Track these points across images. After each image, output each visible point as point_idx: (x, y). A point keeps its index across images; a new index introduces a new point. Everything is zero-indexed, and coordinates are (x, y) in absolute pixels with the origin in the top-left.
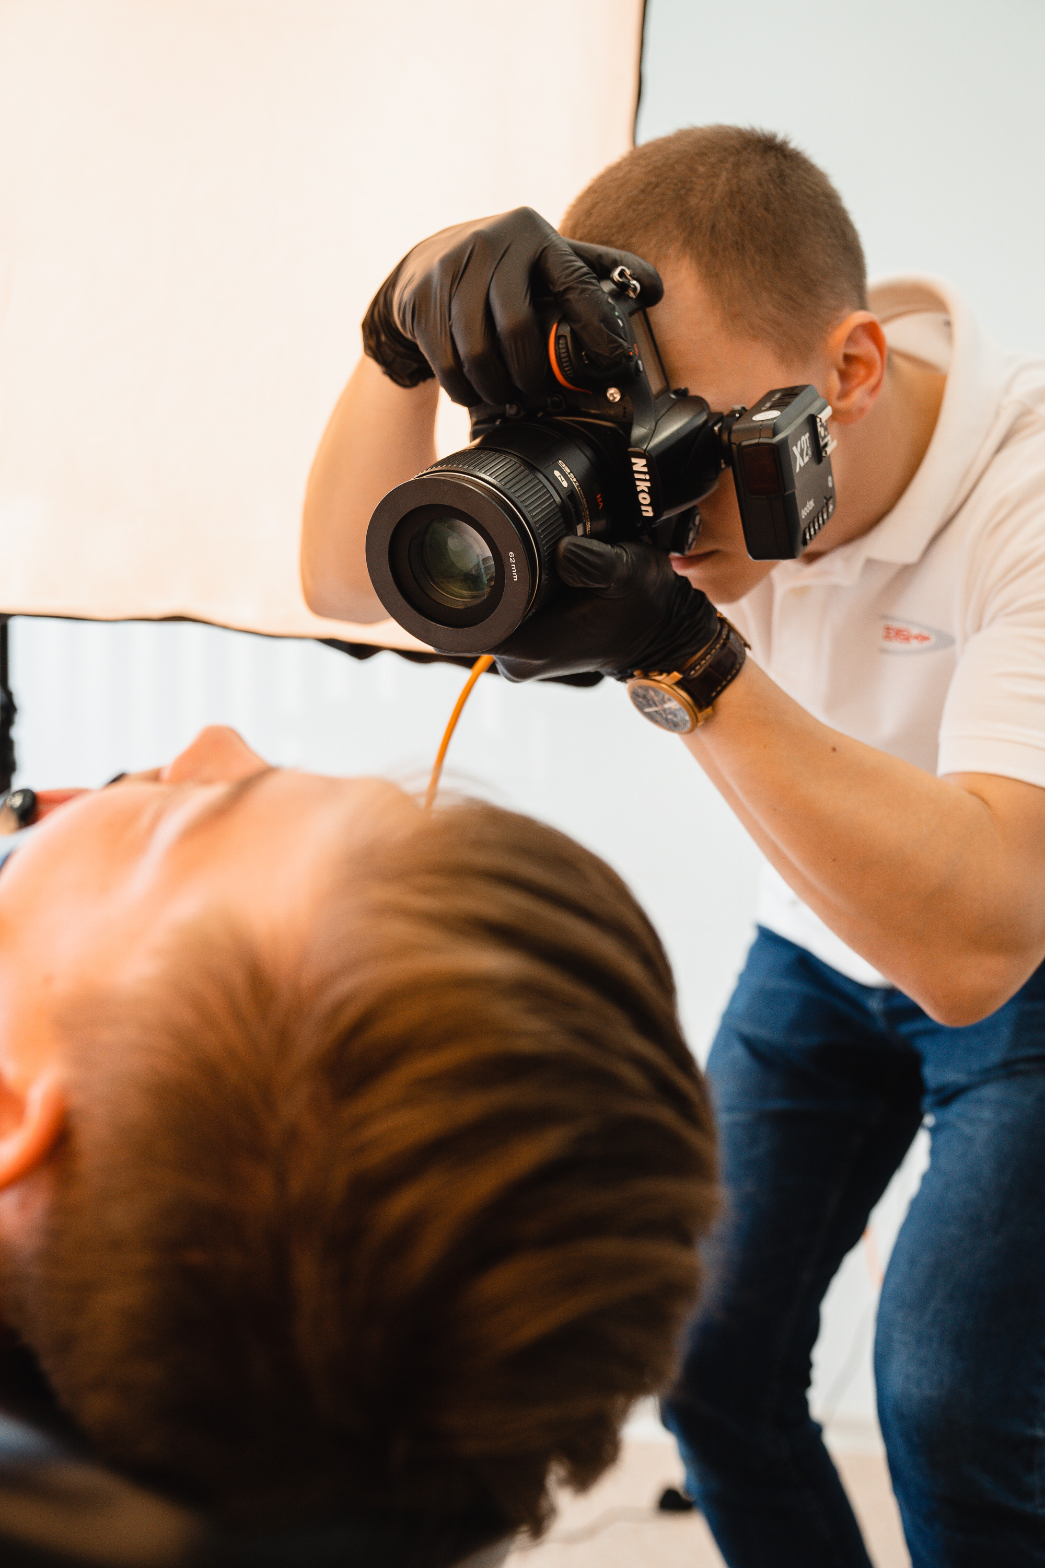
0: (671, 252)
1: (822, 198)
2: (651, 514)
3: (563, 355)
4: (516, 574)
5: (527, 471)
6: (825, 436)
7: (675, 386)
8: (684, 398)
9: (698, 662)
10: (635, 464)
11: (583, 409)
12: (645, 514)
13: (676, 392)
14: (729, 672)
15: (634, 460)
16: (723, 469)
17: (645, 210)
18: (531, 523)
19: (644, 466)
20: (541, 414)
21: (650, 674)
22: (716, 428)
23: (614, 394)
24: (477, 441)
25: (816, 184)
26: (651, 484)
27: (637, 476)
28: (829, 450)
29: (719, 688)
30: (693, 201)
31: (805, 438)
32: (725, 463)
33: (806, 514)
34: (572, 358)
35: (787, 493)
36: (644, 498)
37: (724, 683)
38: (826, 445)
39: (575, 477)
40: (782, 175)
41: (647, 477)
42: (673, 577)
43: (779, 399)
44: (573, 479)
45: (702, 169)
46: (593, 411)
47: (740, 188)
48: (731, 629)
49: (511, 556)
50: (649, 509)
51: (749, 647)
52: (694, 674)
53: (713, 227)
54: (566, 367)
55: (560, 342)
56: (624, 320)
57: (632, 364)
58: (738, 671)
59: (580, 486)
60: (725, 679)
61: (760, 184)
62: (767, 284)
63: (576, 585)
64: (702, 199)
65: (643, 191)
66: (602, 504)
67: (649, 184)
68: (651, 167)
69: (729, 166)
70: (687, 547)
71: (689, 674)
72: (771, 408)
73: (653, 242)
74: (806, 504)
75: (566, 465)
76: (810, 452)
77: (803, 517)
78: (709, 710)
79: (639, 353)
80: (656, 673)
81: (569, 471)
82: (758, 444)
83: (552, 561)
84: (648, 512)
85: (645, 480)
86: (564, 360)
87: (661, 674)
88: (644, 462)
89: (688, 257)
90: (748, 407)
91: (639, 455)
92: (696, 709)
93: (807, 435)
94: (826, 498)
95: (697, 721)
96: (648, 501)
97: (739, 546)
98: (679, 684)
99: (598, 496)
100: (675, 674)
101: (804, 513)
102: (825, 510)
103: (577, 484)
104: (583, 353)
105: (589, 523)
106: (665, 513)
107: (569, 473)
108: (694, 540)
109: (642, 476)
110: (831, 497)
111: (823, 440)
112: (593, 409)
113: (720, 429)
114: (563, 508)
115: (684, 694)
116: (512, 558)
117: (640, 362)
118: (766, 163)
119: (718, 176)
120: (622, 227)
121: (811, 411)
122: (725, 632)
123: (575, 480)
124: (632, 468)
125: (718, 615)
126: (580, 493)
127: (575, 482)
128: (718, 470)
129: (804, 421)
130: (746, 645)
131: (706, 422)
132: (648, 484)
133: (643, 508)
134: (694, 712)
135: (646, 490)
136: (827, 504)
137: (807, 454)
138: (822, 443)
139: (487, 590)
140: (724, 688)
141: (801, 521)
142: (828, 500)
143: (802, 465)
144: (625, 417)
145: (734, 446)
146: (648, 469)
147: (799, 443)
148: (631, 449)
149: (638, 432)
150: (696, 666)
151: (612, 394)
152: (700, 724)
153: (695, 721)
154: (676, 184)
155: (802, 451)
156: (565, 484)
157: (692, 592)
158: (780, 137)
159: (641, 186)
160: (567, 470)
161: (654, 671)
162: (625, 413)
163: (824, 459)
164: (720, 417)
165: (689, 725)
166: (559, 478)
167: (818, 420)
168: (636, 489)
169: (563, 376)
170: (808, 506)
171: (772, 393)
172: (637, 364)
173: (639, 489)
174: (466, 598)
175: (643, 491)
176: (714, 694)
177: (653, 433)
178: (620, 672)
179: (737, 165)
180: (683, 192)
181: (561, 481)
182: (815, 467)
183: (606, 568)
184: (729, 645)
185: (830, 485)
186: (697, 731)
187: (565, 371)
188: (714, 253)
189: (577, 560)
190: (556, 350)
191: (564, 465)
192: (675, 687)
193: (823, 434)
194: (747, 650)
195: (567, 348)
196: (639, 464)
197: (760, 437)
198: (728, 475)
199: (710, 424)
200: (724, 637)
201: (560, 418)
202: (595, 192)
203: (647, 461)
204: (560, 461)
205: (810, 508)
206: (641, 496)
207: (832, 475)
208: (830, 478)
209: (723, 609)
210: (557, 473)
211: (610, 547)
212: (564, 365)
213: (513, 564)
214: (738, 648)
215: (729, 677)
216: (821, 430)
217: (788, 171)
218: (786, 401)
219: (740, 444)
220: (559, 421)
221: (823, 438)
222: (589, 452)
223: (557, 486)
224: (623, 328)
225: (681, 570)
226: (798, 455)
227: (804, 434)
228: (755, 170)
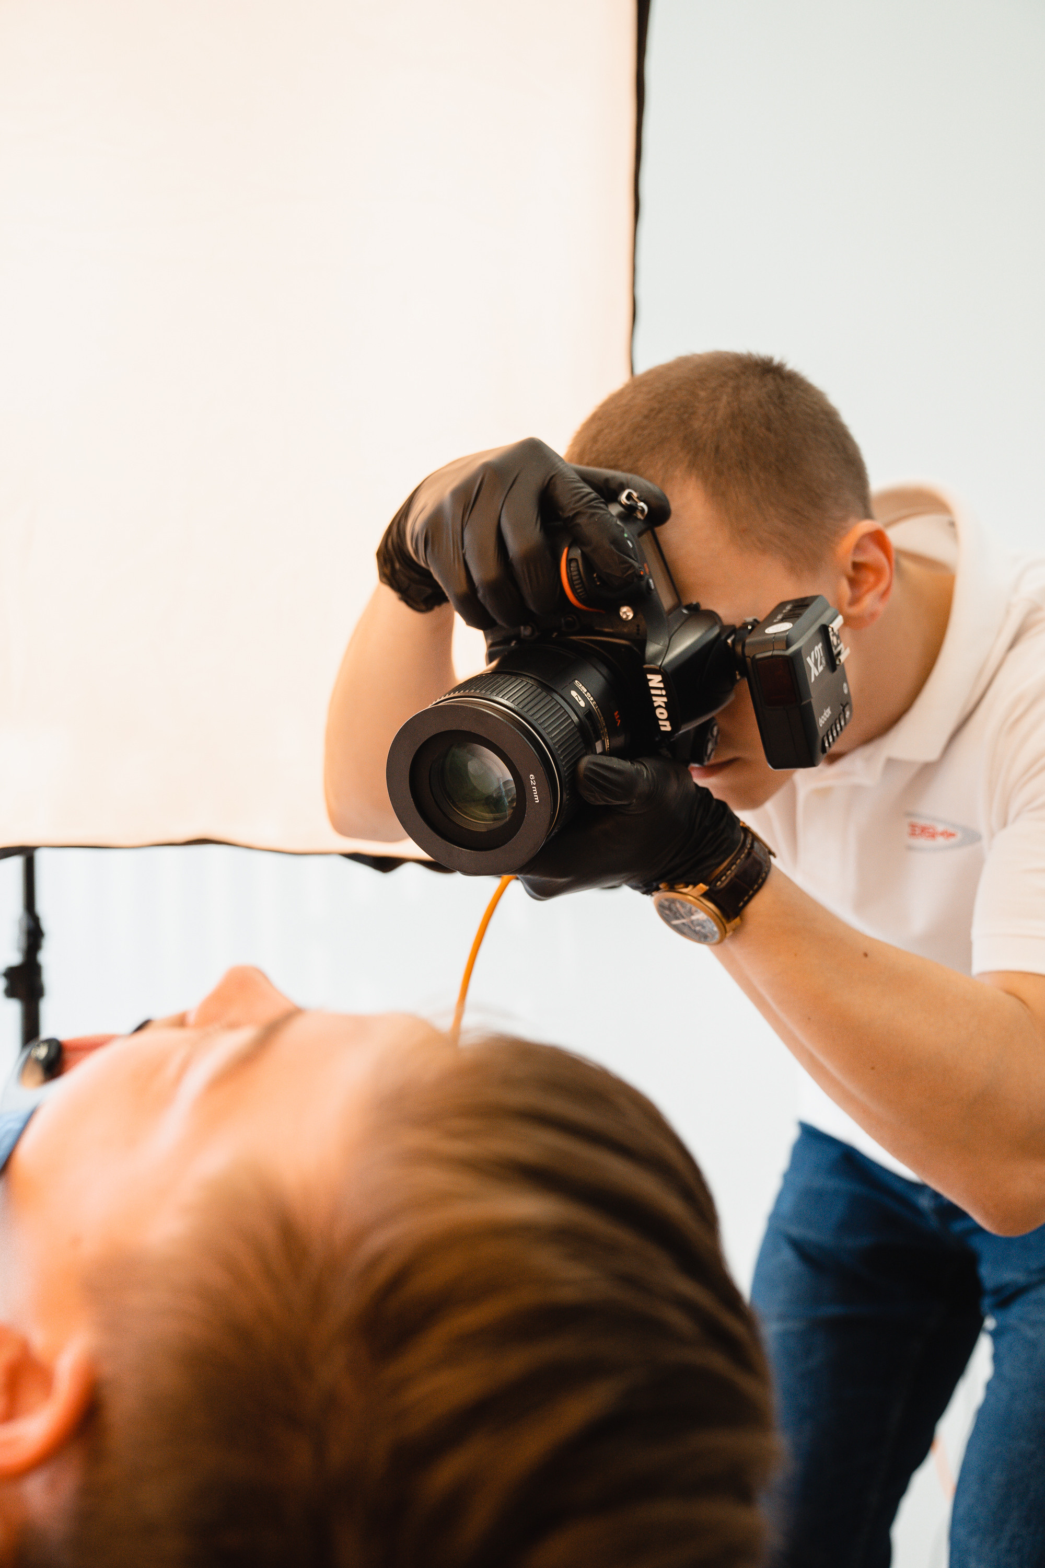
0: (678, 473)
1: (821, 416)
2: (669, 728)
3: (575, 578)
4: (537, 796)
5: (544, 694)
6: (838, 645)
7: (686, 602)
8: (697, 614)
9: (723, 873)
10: (650, 680)
11: (597, 628)
12: (663, 729)
13: (688, 607)
14: (755, 882)
15: (649, 677)
16: (737, 681)
17: (649, 434)
18: (550, 744)
19: (660, 682)
20: (555, 634)
21: (676, 887)
22: (729, 641)
23: (627, 613)
24: (494, 664)
25: (815, 403)
26: (668, 699)
27: (653, 692)
28: (843, 658)
29: (746, 898)
30: (696, 424)
31: (819, 648)
32: (740, 674)
33: (823, 722)
34: (584, 579)
35: (804, 703)
36: (662, 714)
37: (751, 892)
38: (839, 653)
39: (592, 696)
40: (781, 396)
41: (664, 693)
42: (694, 788)
43: (790, 610)
44: (590, 698)
45: (702, 394)
46: (607, 630)
47: (741, 410)
48: (755, 838)
49: (532, 779)
50: (667, 723)
51: (774, 855)
52: (720, 885)
53: (717, 449)
54: (579, 588)
55: (572, 565)
56: (633, 539)
57: (643, 583)
58: (764, 880)
59: (597, 704)
60: (752, 889)
61: (761, 406)
62: (773, 500)
63: (599, 803)
64: (705, 422)
65: (646, 417)
66: (619, 721)
67: (652, 410)
68: (652, 394)
69: (729, 390)
70: (706, 759)
71: (715, 885)
72: (783, 620)
73: (660, 464)
74: (823, 712)
75: (583, 685)
76: (824, 662)
77: (821, 725)
78: (737, 920)
79: (650, 572)
80: (682, 886)
81: (586, 691)
82: (772, 656)
83: (573, 780)
84: (666, 727)
85: (661, 696)
86: (576, 582)
87: (687, 887)
88: (659, 678)
89: (694, 478)
90: (760, 619)
91: (654, 672)
92: (723, 920)
93: (820, 645)
94: (843, 704)
95: (726, 932)
96: (665, 716)
97: (759, 754)
98: (706, 895)
99: (616, 713)
100: (701, 885)
101: (821, 721)
102: (842, 716)
103: (595, 703)
104: (595, 575)
105: (608, 741)
106: (683, 727)
107: (586, 693)
108: (712, 750)
109: (658, 692)
110: (847, 704)
111: (836, 649)
112: (607, 627)
113: (733, 641)
114: (581, 727)
115: (712, 906)
116: (533, 780)
117: (651, 581)
118: (765, 386)
119: (718, 399)
120: (628, 452)
121: (823, 621)
122: (749, 841)
123: (592, 699)
124: (648, 684)
125: (741, 824)
126: (597, 711)
127: (592, 701)
128: (734, 681)
129: (816, 632)
130: (771, 853)
131: (719, 635)
132: (665, 699)
133: (661, 723)
134: (722, 923)
135: (663, 705)
136: (844, 710)
137: (821, 664)
138: (835, 652)
139: (509, 812)
140: (751, 898)
141: (818, 729)
142: (844, 707)
143: (817, 674)
144: (638, 634)
145: (748, 660)
146: (665, 685)
147: (812, 654)
148: (646, 666)
149: (652, 649)
150: (722, 877)
151: (625, 613)
152: (728, 935)
153: (724, 932)
154: (679, 409)
155: (816, 661)
156: (582, 704)
158: (777, 360)
159: (645, 412)
160: (584, 690)
161: (679, 884)
162: (638, 630)
163: (838, 667)
164: (733, 630)
165: (717, 936)
166: (576, 698)
167: (830, 629)
168: (653, 705)
169: (575, 598)
170: (825, 714)
171: (782, 605)
172: (648, 583)
173: (656, 704)
174: (489, 821)
175: (660, 706)
176: (741, 904)
177: (667, 649)
178: (645, 886)
179: (737, 389)
180: (686, 416)
181: (578, 701)
182: (829, 675)
183: (627, 785)
184: (754, 854)
185: (846, 691)
186: (726, 941)
187: (578, 593)
188: (719, 473)
189: (598, 778)
190: (567, 573)
191: (581, 685)
192: (702, 899)
193: (835, 643)
194: (772, 857)
195: (579, 570)
196: (655, 680)
197: (773, 650)
198: (744, 686)
199: (723, 637)
200: (749, 846)
201: (574, 638)
202: (600, 419)
203: (662, 677)
204: (576, 681)
205: (828, 716)
206: (658, 711)
207: (846, 682)
208: (845, 685)
209: (746, 817)
210: (574, 693)
211: (630, 763)
212: (577, 587)
213: (534, 786)
214: (763, 858)
215: (756, 887)
216: (834, 639)
217: (786, 393)
218: (797, 612)
219: (754, 656)
220: (573, 641)
221: (836, 647)
222: (605, 671)
223: (574, 706)
224: (633, 548)
225: (701, 781)
226: (812, 665)
227: (817, 645)
228: (754, 393)
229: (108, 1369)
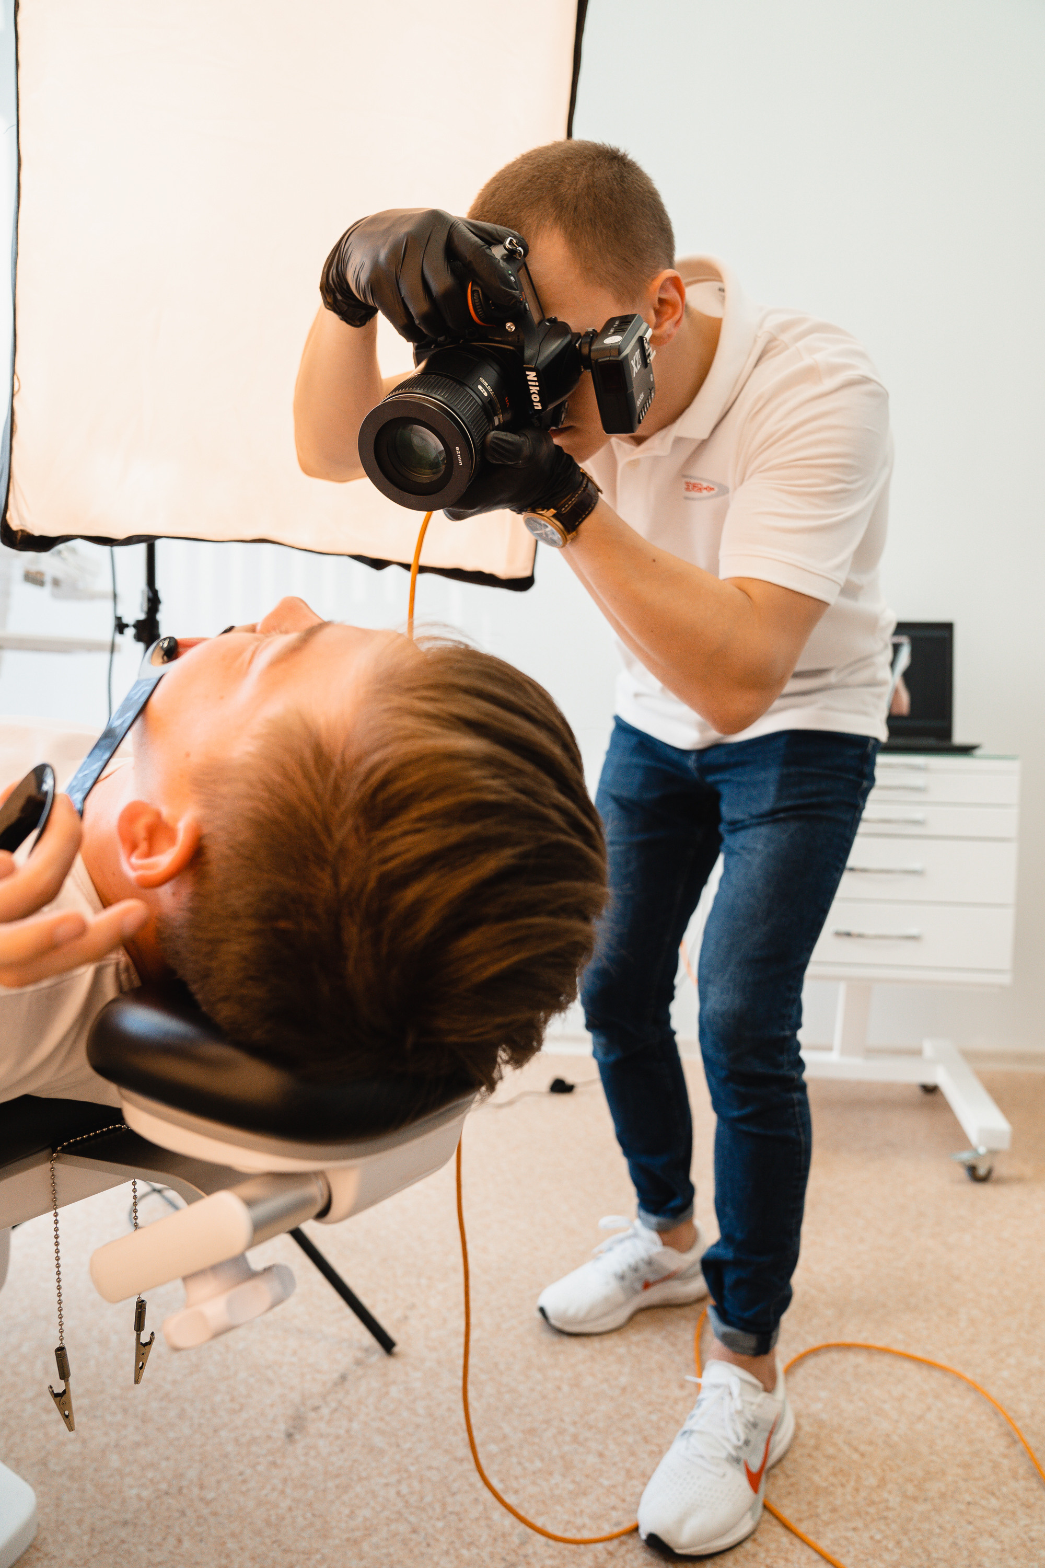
0: (548, 223)
2: (540, 408)
4: (461, 461)
5: (460, 388)
6: (649, 349)
7: (548, 316)
9: (566, 503)
10: (528, 375)
11: (491, 338)
12: (536, 408)
13: (549, 320)
14: (587, 509)
15: (528, 373)
17: (531, 193)
18: (467, 424)
19: (534, 377)
20: (462, 340)
21: (536, 510)
22: (577, 345)
23: (510, 326)
24: (423, 365)
25: (644, 184)
26: (540, 388)
27: (530, 383)
28: (652, 358)
29: (580, 520)
30: (563, 190)
31: (638, 353)
33: (640, 403)
35: (627, 391)
36: (535, 398)
37: (584, 516)
38: (649, 355)
39: (491, 387)
40: (622, 176)
41: (537, 384)
43: (619, 325)
45: (569, 169)
46: (497, 339)
47: (594, 182)
48: (590, 480)
49: (457, 449)
50: (539, 404)
51: (600, 491)
52: (564, 510)
53: (576, 208)
54: (480, 312)
56: (516, 277)
57: (522, 306)
58: (593, 508)
59: (495, 394)
60: (584, 514)
61: (608, 181)
62: (610, 249)
64: (569, 189)
65: (529, 181)
66: (508, 404)
67: (534, 176)
68: (535, 165)
69: (587, 167)
70: (560, 423)
71: (561, 511)
72: (614, 334)
73: (536, 216)
74: (639, 396)
76: (640, 362)
77: (638, 406)
78: (574, 533)
79: (526, 298)
80: (540, 510)
81: (487, 384)
82: (609, 360)
83: (483, 448)
84: (538, 406)
85: (535, 386)
86: (478, 307)
87: (543, 510)
88: (534, 374)
89: (558, 227)
91: (531, 370)
92: (565, 533)
93: (639, 350)
95: (567, 540)
96: (538, 399)
98: (554, 516)
99: (506, 399)
100: (552, 510)
101: (638, 403)
103: (493, 393)
104: (491, 302)
105: (500, 417)
106: (548, 407)
107: (487, 386)
108: (564, 418)
109: (534, 383)
110: (653, 388)
112: (496, 336)
113: (580, 345)
114: (483, 408)
115: (558, 523)
117: (527, 304)
118: (612, 168)
119: (579, 173)
121: (639, 334)
122: (585, 482)
123: (491, 390)
124: (527, 378)
125: (581, 471)
126: (495, 399)
127: (491, 392)
128: (580, 373)
129: (635, 343)
130: (599, 490)
131: (570, 342)
132: (538, 388)
133: (535, 404)
134: (564, 534)
135: (537, 392)
136: (651, 393)
137: (639, 364)
138: (647, 354)
139: (443, 467)
140: (584, 519)
141: (637, 408)
142: (651, 390)
143: (637, 371)
144: (518, 342)
145: (593, 361)
146: (537, 378)
147: (634, 358)
148: (525, 365)
149: (528, 353)
150: (565, 505)
152: (568, 542)
153: (565, 540)
154: (551, 178)
155: (636, 361)
156: (486, 394)
157: (565, 456)
158: (622, 151)
159: (529, 177)
161: (538, 508)
162: (518, 339)
163: (649, 365)
165: (561, 543)
166: (482, 391)
167: (644, 339)
168: (530, 392)
169: (479, 319)
170: (640, 397)
172: (525, 306)
173: (532, 392)
174: (429, 475)
175: (534, 393)
176: (577, 523)
177: (539, 353)
179: (593, 167)
180: (556, 183)
182: (643, 370)
183: (514, 451)
184: (587, 491)
185: (652, 380)
186: (567, 545)
187: (479, 315)
188: (576, 225)
189: (499, 448)
190: (472, 299)
191: (484, 381)
192: (552, 519)
193: (647, 348)
194: (599, 493)
196: (531, 375)
197: (610, 357)
198: (587, 375)
199: (573, 343)
200: (584, 486)
203: (536, 373)
204: (481, 378)
205: (642, 399)
206: (533, 396)
207: (652, 373)
208: (651, 375)
210: (480, 387)
211: (518, 437)
213: (458, 453)
214: (594, 493)
215: (587, 512)
216: (646, 345)
217: (626, 174)
218: (623, 327)
219: (597, 360)
220: (474, 345)
221: (648, 350)
222: (496, 367)
223: (480, 396)
224: (515, 282)
225: (556, 441)
226: (634, 366)
227: (637, 351)
228: (604, 172)
229: (206, 830)
